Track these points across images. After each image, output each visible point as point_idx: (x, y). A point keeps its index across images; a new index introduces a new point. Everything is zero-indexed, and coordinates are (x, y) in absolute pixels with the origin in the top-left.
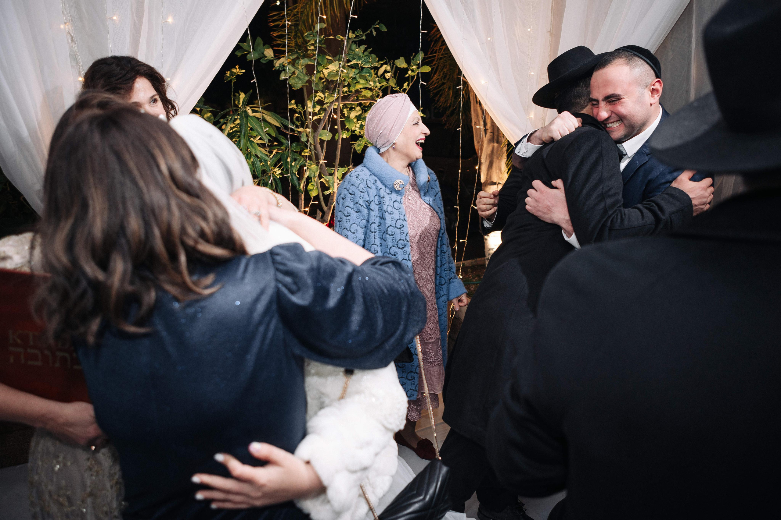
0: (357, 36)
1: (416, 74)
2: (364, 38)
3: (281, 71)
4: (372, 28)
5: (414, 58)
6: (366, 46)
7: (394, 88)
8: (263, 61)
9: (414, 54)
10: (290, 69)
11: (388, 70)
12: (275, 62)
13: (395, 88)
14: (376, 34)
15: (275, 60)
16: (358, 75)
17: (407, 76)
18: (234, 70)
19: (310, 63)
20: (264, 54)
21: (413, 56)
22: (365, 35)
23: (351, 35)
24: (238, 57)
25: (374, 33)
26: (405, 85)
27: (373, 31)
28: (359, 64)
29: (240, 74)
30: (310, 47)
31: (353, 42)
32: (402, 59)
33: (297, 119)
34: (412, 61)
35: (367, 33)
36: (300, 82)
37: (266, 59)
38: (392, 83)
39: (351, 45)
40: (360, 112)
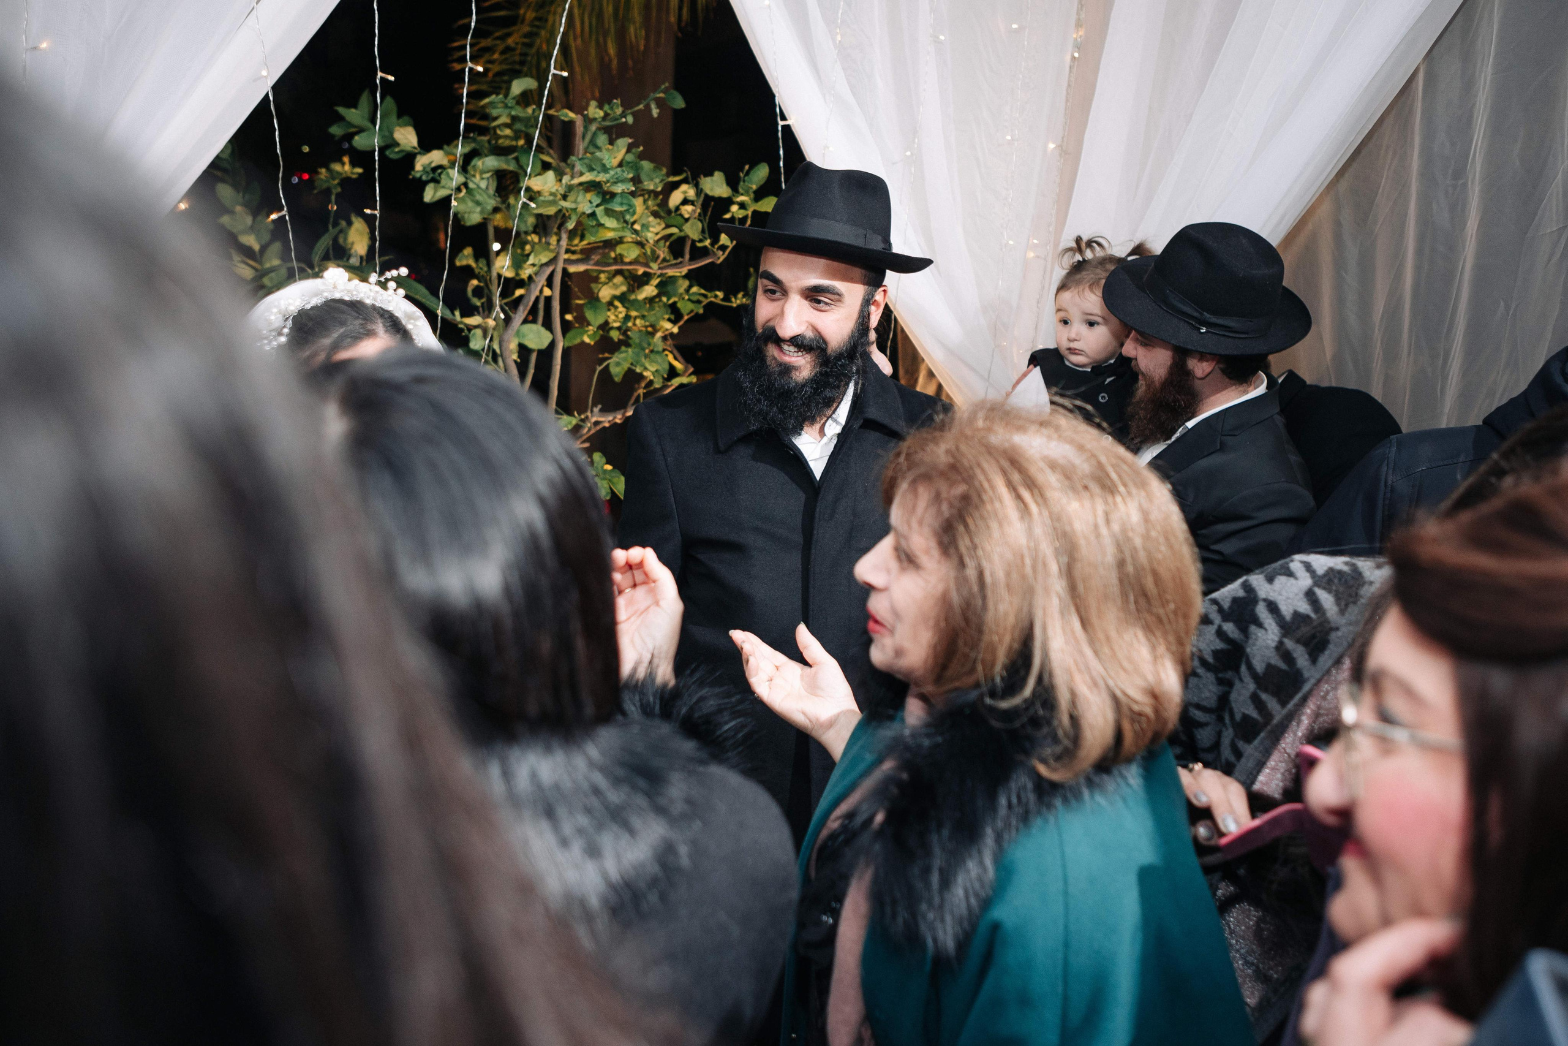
0: (606, 115)
1: (749, 213)
2: (630, 120)
3: (426, 183)
4: (649, 99)
5: (746, 178)
6: (630, 141)
7: (693, 241)
8: (391, 154)
9: (747, 167)
10: (455, 177)
11: (691, 198)
12: (418, 157)
13: (700, 241)
14: (659, 114)
15: (419, 153)
16: (602, 208)
17: (728, 216)
18: (337, 167)
19: (504, 166)
20: (393, 139)
21: (745, 171)
22: (634, 114)
23: (594, 111)
24: (337, 138)
25: (655, 112)
26: (724, 239)
27: (653, 106)
28: (602, 183)
29: (354, 176)
30: (501, 130)
31: (599, 129)
32: (719, 176)
33: (477, 291)
34: (742, 183)
35: (636, 108)
36: (478, 209)
37: (397, 150)
38: (693, 230)
39: (595, 134)
40: (624, 288)
